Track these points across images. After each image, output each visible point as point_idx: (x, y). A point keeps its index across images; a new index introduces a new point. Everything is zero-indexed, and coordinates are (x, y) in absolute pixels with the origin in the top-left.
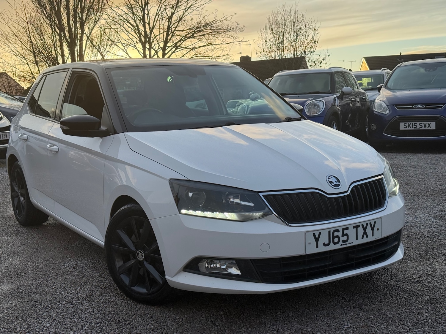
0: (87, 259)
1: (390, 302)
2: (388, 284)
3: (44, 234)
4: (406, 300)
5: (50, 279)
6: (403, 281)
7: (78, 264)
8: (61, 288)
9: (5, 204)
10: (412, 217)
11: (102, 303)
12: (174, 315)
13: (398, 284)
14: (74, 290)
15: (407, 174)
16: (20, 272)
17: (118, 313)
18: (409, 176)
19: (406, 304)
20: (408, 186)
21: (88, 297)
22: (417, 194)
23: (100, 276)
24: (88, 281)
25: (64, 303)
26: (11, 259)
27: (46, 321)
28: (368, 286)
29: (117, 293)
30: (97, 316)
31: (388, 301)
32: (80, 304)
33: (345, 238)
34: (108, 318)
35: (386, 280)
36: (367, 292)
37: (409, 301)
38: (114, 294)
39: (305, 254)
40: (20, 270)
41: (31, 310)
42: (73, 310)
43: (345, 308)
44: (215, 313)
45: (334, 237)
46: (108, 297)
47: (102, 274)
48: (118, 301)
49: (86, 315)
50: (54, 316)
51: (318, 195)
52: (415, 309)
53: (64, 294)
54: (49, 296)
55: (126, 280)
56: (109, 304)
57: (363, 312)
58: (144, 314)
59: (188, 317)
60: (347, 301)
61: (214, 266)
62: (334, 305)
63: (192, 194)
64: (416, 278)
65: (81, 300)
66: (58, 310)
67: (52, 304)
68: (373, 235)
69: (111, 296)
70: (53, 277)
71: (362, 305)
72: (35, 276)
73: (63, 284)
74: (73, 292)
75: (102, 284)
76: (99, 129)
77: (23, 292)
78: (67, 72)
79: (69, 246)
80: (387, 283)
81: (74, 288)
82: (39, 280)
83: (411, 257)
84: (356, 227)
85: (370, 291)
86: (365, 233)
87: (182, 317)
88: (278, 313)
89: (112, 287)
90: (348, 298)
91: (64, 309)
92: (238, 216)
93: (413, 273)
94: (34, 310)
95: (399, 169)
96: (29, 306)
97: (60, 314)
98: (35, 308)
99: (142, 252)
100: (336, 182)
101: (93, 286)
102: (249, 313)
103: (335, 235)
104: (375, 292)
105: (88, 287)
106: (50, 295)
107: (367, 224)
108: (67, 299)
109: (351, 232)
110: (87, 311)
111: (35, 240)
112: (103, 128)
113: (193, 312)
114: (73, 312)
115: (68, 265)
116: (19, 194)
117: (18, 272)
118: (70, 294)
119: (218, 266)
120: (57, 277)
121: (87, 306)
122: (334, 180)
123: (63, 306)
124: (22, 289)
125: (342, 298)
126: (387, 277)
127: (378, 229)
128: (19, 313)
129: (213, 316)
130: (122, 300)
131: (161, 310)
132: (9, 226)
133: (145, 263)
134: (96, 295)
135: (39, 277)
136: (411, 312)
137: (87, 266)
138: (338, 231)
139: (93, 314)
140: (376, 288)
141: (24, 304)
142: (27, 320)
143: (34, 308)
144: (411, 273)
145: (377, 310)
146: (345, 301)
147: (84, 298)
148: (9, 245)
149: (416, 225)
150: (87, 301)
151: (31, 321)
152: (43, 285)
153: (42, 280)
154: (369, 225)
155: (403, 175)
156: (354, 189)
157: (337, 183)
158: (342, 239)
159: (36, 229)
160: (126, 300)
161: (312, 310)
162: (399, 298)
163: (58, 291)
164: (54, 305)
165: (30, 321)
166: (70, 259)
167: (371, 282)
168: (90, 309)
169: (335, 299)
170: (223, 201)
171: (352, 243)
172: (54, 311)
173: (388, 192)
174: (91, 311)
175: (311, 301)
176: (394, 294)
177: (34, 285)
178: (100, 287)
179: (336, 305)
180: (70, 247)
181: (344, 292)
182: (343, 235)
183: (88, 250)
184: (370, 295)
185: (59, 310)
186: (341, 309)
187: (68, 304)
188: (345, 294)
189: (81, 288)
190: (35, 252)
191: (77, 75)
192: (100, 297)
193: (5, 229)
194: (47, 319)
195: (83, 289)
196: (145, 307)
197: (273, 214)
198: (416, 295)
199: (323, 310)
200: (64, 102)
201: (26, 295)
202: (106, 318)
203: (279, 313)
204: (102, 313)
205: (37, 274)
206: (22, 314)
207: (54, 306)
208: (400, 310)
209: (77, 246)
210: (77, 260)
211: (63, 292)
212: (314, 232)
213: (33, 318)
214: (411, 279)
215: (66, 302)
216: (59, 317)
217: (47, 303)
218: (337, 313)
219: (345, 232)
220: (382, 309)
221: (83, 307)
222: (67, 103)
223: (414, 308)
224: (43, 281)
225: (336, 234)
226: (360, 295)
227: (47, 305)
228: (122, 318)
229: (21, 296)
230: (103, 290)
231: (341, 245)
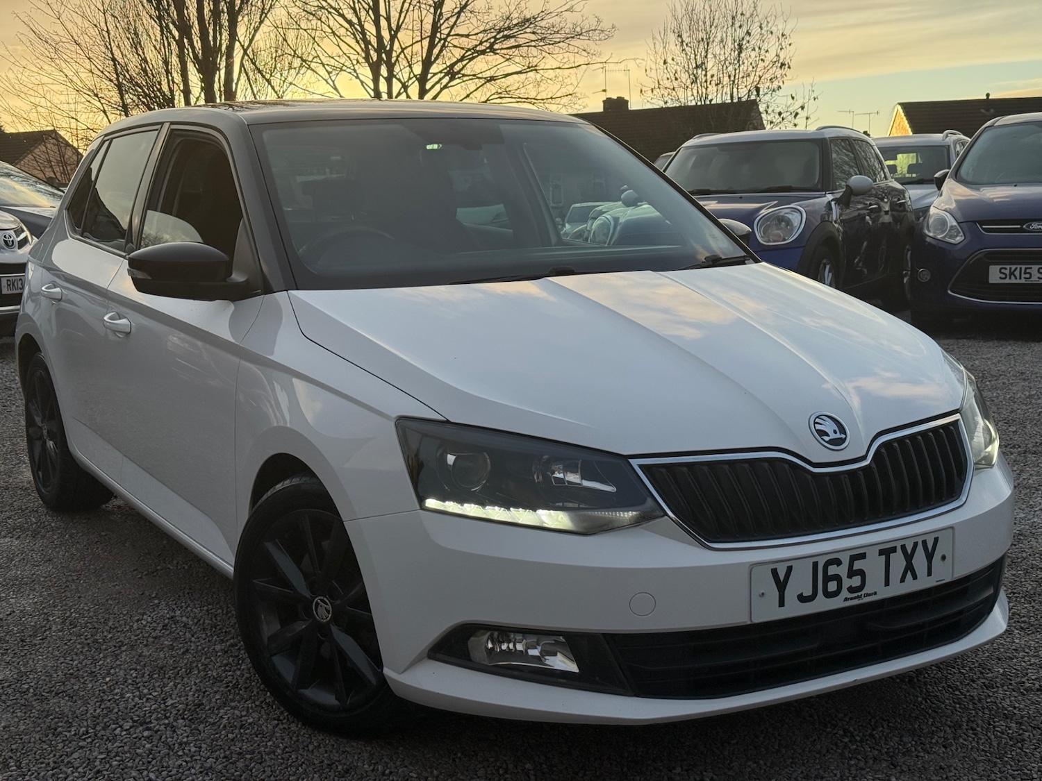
0: (199, 602)
1: (970, 747)
2: (965, 695)
3: (103, 534)
4: (1012, 743)
5: (101, 655)
6: (1002, 686)
7: (175, 617)
8: (126, 682)
9: (17, 454)
10: (1023, 510)
11: (225, 726)
12: (405, 769)
13: (991, 694)
14: (159, 689)
15: (1008, 396)
16: (30, 636)
17: (262, 758)
18: (1013, 400)
19: (1013, 753)
20: (1010, 426)
21: (190, 709)
22: (1034, 449)
23: (226, 652)
24: (194, 665)
25: (127, 726)
26: (12, 598)
27: (76, 774)
28: (912, 697)
29: (265, 700)
30: (208, 765)
31: (965, 743)
32: (168, 728)
33: (856, 581)
34: (236, 771)
35: (958, 684)
36: (910, 715)
37: (1019, 745)
38: (257, 703)
39: (749, 623)
40: (30, 629)
41: (44, 742)
42: (148, 746)
43: (853, 762)
44: (511, 766)
45: (828, 578)
46: (241, 712)
47: (232, 645)
48: (265, 724)
49: (179, 762)
50: (97, 763)
51: (786, 466)
52: (1036, 769)
53: (130, 700)
54: (92, 703)
55: (286, 669)
56: (242, 731)
57: (901, 773)
58: (329, 762)
59: (441, 773)
60: (856, 741)
61: (508, 647)
62: (824, 751)
63: (455, 457)
64: (1036, 679)
65: (171, 719)
66: (110, 744)
67: (98, 728)
68: (929, 574)
69: (248, 708)
70: (111, 652)
71: (898, 755)
72: (66, 647)
73: (132, 672)
74: (155, 694)
75: (229, 673)
76: (227, 280)
77: (31, 690)
78: (157, 132)
79: (159, 568)
80: (961, 692)
81: (157, 684)
82: (75, 657)
83: (1023, 619)
84: (887, 552)
85: (918, 712)
86: (910, 568)
87: (425, 774)
88: (674, 771)
89: (253, 684)
90: (859, 732)
91: (125, 743)
92: (572, 520)
93: (1028, 663)
94: (51, 741)
95: (988, 383)
96: (39, 731)
97: (115, 757)
98: (54, 738)
99: (327, 601)
100: (835, 432)
101: (207, 679)
102: (600, 768)
103: (829, 574)
104: (929, 715)
105: (193, 683)
106: (97, 702)
107: (916, 544)
108: (137, 713)
109: (873, 566)
110: (183, 749)
111: (77, 549)
112: (237, 277)
113: (454, 760)
114: (147, 752)
115: (149, 619)
116: (45, 432)
117: (24, 636)
118: (147, 699)
119: (520, 647)
120: (119, 652)
121: (185, 735)
122: (829, 427)
123: (124, 733)
124: (28, 680)
125: (844, 730)
126: (959, 675)
127: (944, 558)
128: (12, 750)
129: (506, 772)
130: (276, 722)
131: (374, 754)
132: (18, 510)
133: (334, 629)
134: (212, 705)
135: (75, 650)
136: (1026, 777)
137: (197, 623)
138: (838, 562)
139: (198, 758)
140: (934, 706)
141: (28, 724)
142: (29, 770)
143: (50, 736)
144: (1024, 664)
145: (937, 768)
146: (850, 741)
147: (181, 712)
148: (12, 560)
149: (1033, 531)
150: (187, 722)
151: (39, 774)
152: (81, 673)
153: (82, 657)
154: (920, 547)
155: (997, 397)
156: (883, 450)
157: (838, 435)
158: (847, 583)
159: (84, 521)
160: (285, 721)
161: (765, 764)
162: (993, 737)
163: (116, 691)
164: (104, 729)
165: (36, 774)
166: (156, 601)
167: (920, 687)
168: (192, 745)
169: (825, 733)
170: (535, 476)
171: (875, 593)
172: (100, 745)
173: (972, 459)
174: (193, 749)
175: (761, 739)
176: (980, 722)
177: (60, 673)
178: (224, 682)
179: (828, 751)
180: (161, 570)
181: (850, 715)
182: (851, 573)
183: (206, 579)
184: (916, 726)
185: (113, 745)
186: (841, 765)
187: (137, 727)
188: (851, 719)
189: (176, 686)
190: (73, 580)
191: (180, 139)
192: (222, 711)
193: (9, 518)
194: (80, 770)
195: (179, 686)
196: (333, 743)
197: (666, 517)
198: (1039, 729)
199: (794, 766)
200: (148, 209)
201: (35, 700)
202: (230, 771)
203: (678, 770)
204: (222, 755)
205: (72, 642)
206: (19, 754)
207: (103, 733)
208: (996, 770)
209: (179, 567)
210: (174, 607)
211: (128, 695)
212: (774, 566)
213: (44, 765)
214: (1024, 683)
215: (134, 721)
216: (111, 766)
217: (85, 724)
218: (831, 774)
219: (858, 565)
220: (948, 767)
221: (175, 739)
222: (156, 210)
223: (1033, 765)
224: (83, 660)
225: (833, 570)
226: (891, 724)
227: (84, 729)
228: (270, 773)
229: (23, 701)
230: (230, 691)
231: (846, 599)
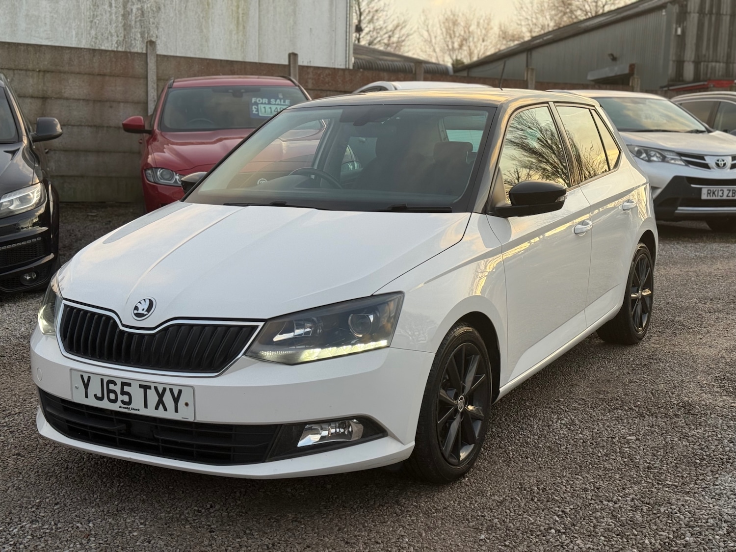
33: (126, 398)
39: (72, 401)
45: (110, 391)
51: (111, 321)
68: (177, 411)
84: (145, 388)
86: (160, 402)
100: (144, 309)
103: (110, 388)
107: (164, 389)
122: (141, 306)
127: (187, 404)
138: (115, 383)
154: (168, 392)
156: (171, 328)
157: (143, 312)
158: (120, 397)
171: (139, 410)
182: (123, 393)
219: (126, 389)
225: (112, 386)
231: (120, 407)
